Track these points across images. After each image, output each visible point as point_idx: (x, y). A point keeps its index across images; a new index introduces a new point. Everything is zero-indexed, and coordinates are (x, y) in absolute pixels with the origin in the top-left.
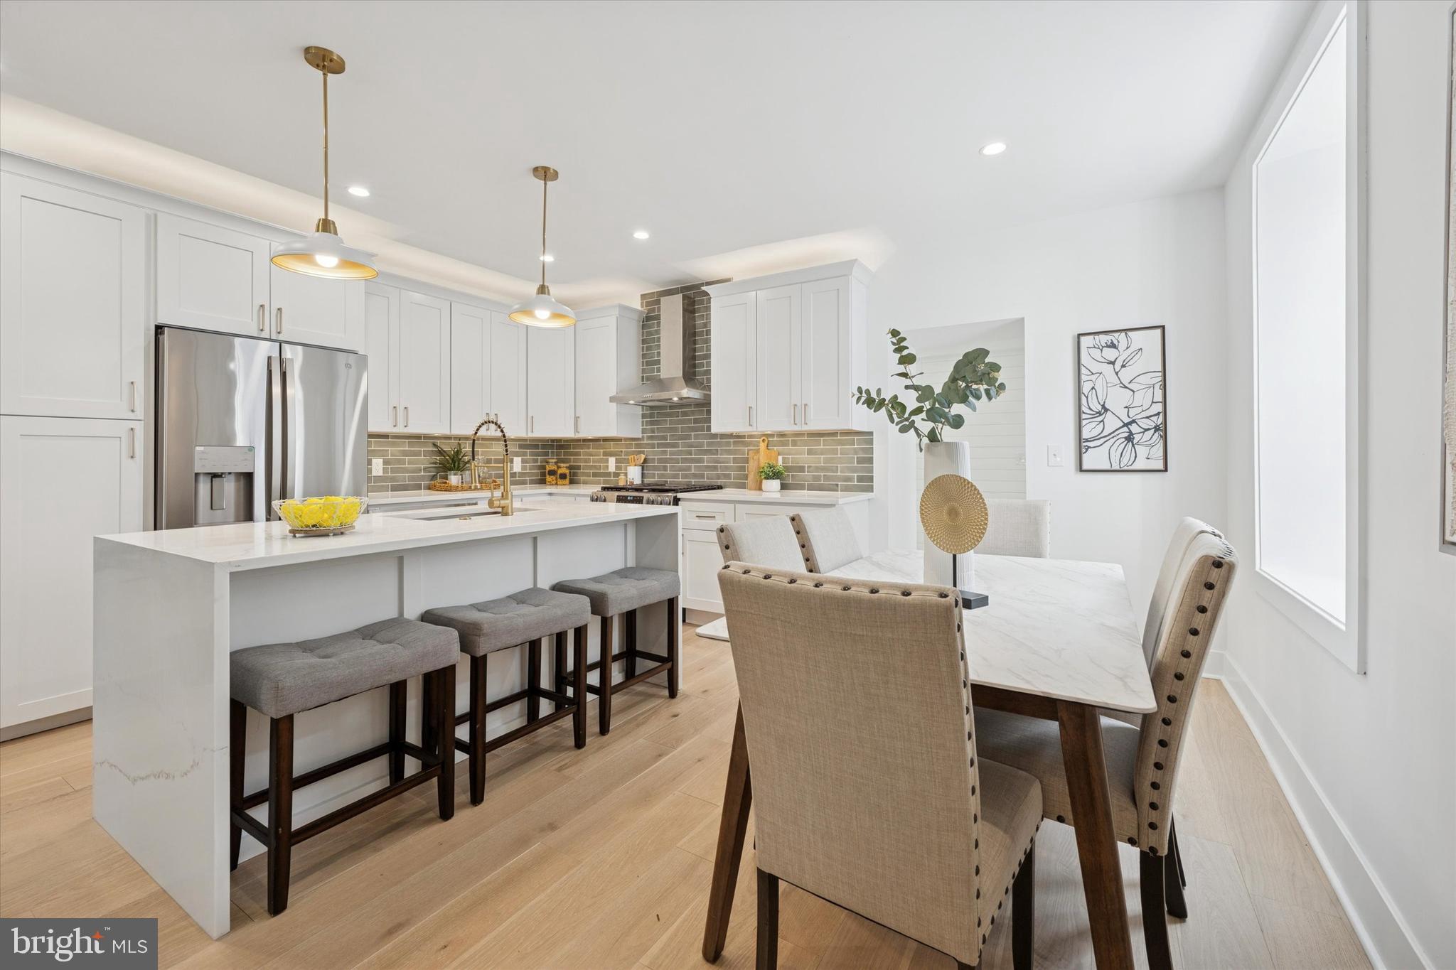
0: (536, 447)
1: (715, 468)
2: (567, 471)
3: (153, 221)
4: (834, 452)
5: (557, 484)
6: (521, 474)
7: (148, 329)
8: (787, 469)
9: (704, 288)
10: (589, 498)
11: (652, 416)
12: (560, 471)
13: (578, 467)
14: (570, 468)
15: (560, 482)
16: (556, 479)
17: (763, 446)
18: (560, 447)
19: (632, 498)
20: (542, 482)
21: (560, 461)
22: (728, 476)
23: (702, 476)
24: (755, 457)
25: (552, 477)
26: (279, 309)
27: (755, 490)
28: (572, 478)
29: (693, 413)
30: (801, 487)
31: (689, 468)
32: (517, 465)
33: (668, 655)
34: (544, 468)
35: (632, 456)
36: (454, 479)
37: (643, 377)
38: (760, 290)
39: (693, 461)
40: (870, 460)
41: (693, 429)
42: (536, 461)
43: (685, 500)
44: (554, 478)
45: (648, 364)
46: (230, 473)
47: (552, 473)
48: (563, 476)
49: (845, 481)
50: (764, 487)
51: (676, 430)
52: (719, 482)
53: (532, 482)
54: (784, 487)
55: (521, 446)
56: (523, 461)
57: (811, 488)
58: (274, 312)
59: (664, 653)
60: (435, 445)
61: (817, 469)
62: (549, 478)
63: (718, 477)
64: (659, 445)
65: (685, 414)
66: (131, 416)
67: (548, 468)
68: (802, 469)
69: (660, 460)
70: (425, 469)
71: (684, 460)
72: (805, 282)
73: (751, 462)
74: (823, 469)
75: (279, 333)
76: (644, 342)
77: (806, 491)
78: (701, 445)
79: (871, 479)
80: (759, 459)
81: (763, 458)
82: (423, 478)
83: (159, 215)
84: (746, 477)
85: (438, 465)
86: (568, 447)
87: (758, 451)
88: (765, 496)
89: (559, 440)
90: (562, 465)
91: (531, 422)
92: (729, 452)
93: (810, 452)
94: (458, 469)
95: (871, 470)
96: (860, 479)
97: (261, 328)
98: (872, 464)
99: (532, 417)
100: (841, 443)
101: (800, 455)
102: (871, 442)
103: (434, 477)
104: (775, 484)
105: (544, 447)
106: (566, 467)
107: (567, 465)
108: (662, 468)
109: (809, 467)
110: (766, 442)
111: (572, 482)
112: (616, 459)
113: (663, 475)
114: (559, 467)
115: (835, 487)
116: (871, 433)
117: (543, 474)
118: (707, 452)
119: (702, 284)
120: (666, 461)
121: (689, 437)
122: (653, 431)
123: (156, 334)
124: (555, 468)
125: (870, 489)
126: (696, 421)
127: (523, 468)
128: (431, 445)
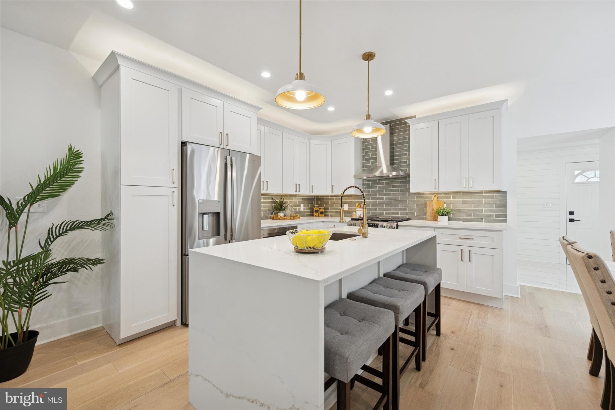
0: (308, 199)
1: (405, 210)
2: (324, 211)
3: (180, 91)
4: (481, 202)
5: (319, 216)
6: (304, 212)
7: (178, 144)
8: (452, 210)
9: (406, 120)
10: (347, 224)
11: (368, 184)
12: (320, 211)
13: (328, 209)
14: (324, 209)
15: (320, 215)
16: (319, 214)
17: (435, 199)
18: (319, 199)
19: (371, 225)
20: (312, 215)
21: (320, 206)
22: (413, 214)
23: (398, 214)
24: (430, 204)
25: (316, 213)
26: (227, 134)
27: (431, 221)
28: (325, 214)
29: (392, 183)
30: (459, 220)
31: (390, 210)
32: (302, 208)
33: (436, 313)
34: (313, 209)
35: (358, 204)
36: (281, 214)
37: (363, 166)
38: (440, 119)
39: (392, 206)
40: (505, 206)
41: (392, 191)
42: (308, 206)
43: (401, 226)
44: (318, 214)
45: (366, 160)
46: (211, 213)
47: (317, 211)
48: (322, 213)
49: (487, 217)
50: (439, 219)
51: (382, 191)
52: (407, 217)
53: (308, 215)
54: (449, 220)
55: (304, 199)
56: (304, 206)
57: (465, 220)
58: (225, 135)
59: (434, 312)
60: (272, 198)
61: (469, 210)
62: (315, 214)
63: (407, 214)
64: (372, 199)
65: (388, 183)
66: (173, 185)
67: (315, 209)
68: (459, 211)
69: (373, 206)
70: (269, 209)
71: (386, 206)
72: (470, 114)
73: (428, 208)
74: (473, 210)
75: (227, 146)
76: (363, 149)
77: (462, 222)
78: (397, 198)
79: (505, 216)
80: (433, 205)
81: (435, 205)
82: (268, 214)
83: (183, 89)
84: (425, 214)
85: (274, 208)
86: (323, 199)
87: (432, 201)
88: (439, 224)
89: (317, 196)
90: (322, 208)
91: (311, 187)
92: (413, 202)
93: (464, 202)
94: (283, 210)
95: (505, 211)
96: (497, 216)
97: (221, 143)
98: (506, 208)
99: (312, 185)
100: (485, 197)
101: (458, 203)
102: (505, 197)
103: (272, 214)
104: (446, 218)
105: (312, 199)
106: (323, 209)
107: (323, 208)
108: (374, 209)
109: (464, 209)
110: (437, 197)
111: (325, 216)
112: (348, 205)
113: (375, 213)
114: (319, 209)
115: (482, 220)
116: (505, 192)
117: (312, 212)
118: (400, 202)
119: (404, 118)
120: (376, 206)
121: (390, 194)
122: (369, 192)
123: (182, 146)
124: (318, 209)
125: (505, 221)
126: (394, 187)
127: (304, 209)
128: (271, 199)
